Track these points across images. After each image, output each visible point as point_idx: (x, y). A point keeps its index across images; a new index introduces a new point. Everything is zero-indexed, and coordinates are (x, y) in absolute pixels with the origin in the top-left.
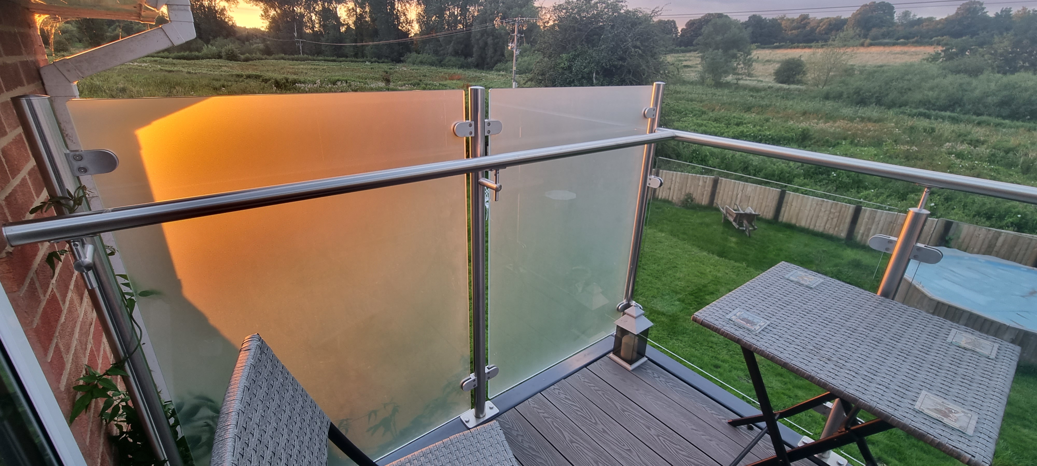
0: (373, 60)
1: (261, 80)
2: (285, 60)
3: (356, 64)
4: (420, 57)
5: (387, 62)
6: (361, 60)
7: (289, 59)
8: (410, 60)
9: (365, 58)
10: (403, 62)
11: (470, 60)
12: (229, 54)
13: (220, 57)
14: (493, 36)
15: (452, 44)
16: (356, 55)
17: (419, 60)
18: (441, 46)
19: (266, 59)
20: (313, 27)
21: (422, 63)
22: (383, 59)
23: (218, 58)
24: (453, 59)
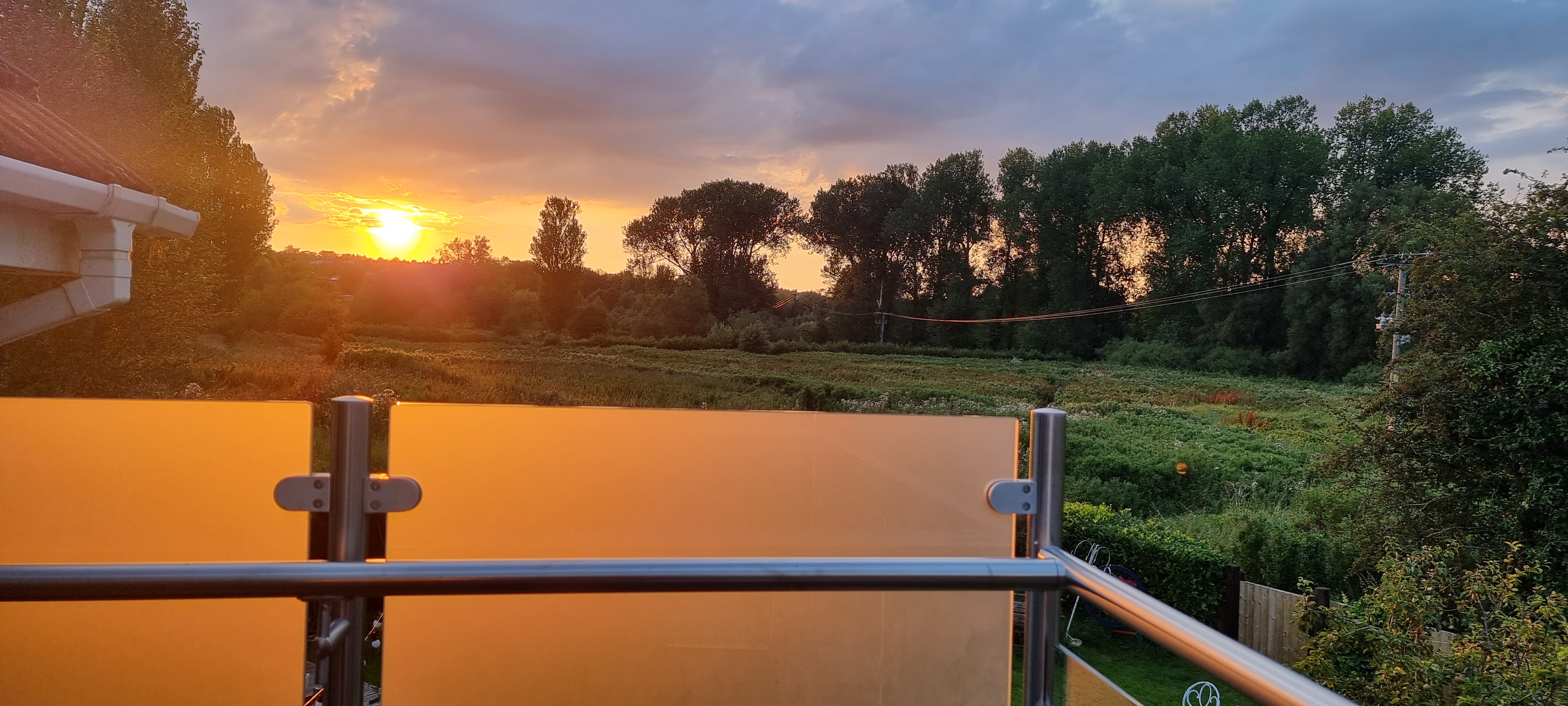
0: (1030, 354)
1: (783, 390)
2: (849, 352)
3: (991, 362)
4: (1141, 348)
5: (1063, 360)
6: (1004, 354)
7: (855, 351)
8: (1116, 354)
9: (1013, 349)
10: (1099, 360)
11: (1276, 356)
12: (749, 340)
13: (734, 345)
14: (1347, 297)
15: (1228, 319)
16: (995, 344)
17: (1139, 353)
18: (1200, 322)
19: (813, 349)
20: (918, 287)
21: (1145, 361)
22: (1053, 353)
23: (731, 348)
24: (1230, 353)
